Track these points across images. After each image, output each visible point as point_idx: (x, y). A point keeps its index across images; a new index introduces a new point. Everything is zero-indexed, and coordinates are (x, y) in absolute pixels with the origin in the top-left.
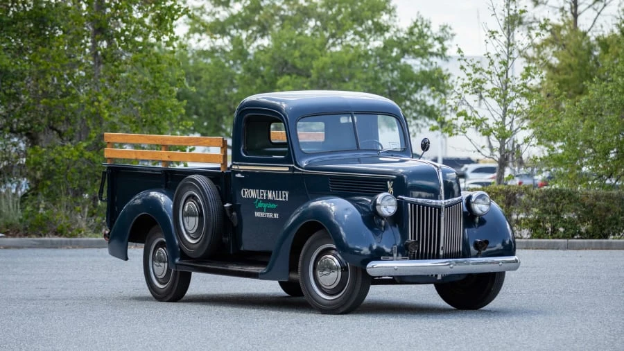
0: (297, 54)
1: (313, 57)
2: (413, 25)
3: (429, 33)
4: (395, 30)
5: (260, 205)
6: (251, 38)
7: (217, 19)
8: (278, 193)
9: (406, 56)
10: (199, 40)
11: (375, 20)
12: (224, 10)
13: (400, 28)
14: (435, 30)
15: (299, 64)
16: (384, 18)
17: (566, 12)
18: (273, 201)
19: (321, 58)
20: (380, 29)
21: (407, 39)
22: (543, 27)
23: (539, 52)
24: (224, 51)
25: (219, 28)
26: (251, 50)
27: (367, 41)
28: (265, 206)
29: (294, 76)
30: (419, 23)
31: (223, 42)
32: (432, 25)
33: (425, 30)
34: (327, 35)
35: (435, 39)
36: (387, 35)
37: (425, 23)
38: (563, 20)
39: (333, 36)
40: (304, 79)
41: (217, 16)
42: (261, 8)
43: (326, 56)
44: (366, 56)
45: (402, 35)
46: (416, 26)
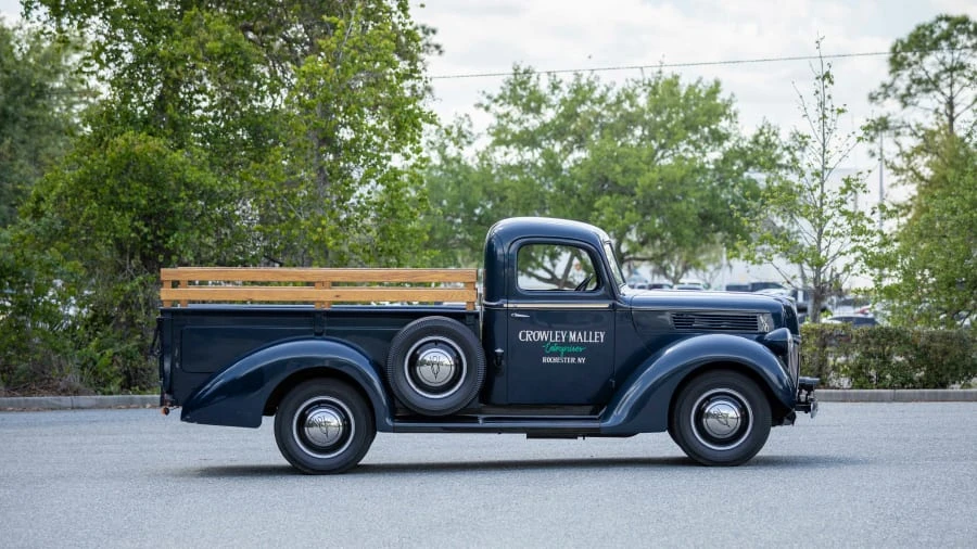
0: (618, 169)
1: (638, 172)
2: (758, 132)
3: (777, 142)
4: (736, 139)
5: (553, 349)
6: (568, 150)
7: (526, 128)
8: (588, 334)
9: (751, 169)
10: (506, 154)
11: (713, 127)
12: (534, 118)
13: (743, 136)
14: (784, 137)
15: (621, 181)
16: (723, 125)
17: (941, 115)
18: (578, 344)
19: (647, 174)
20: (719, 138)
21: (751, 149)
22: (914, 134)
23: (910, 162)
24: (534, 165)
25: (528, 140)
26: (565, 165)
27: (704, 154)
28: (563, 350)
29: (615, 195)
30: (765, 130)
31: (532, 155)
32: (781, 132)
33: (773, 138)
34: (655, 145)
35: (784, 149)
36: (727, 145)
37: (772, 130)
38: (937, 124)
39: (662, 147)
40: (626, 198)
41: (526, 124)
42: (578, 115)
43: (654, 171)
44: (702, 170)
45: (744, 144)
46: (761, 133)
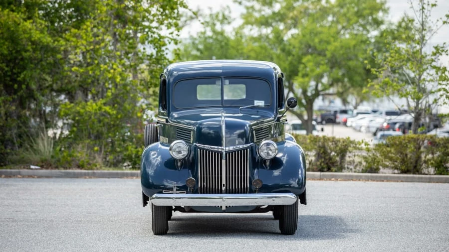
0: (317, 40)
1: (328, 43)
2: (401, 21)
3: (412, 27)
4: (388, 24)
6: (288, 28)
7: (263, 15)
9: (396, 42)
10: (251, 30)
11: (374, 16)
12: (269, 9)
13: (392, 22)
15: (320, 47)
16: (380, 15)
19: (333, 43)
20: (378, 23)
21: (397, 30)
24: (267, 37)
25: (265, 22)
26: (286, 38)
27: (368, 31)
29: (315, 56)
30: (406, 19)
31: (267, 31)
33: (410, 24)
34: (340, 27)
35: (416, 31)
36: (383, 27)
37: (410, 19)
39: (343, 27)
40: (321, 58)
41: (263, 13)
42: (294, 8)
43: (338, 42)
44: (367, 42)
45: (394, 27)
46: (403, 20)
